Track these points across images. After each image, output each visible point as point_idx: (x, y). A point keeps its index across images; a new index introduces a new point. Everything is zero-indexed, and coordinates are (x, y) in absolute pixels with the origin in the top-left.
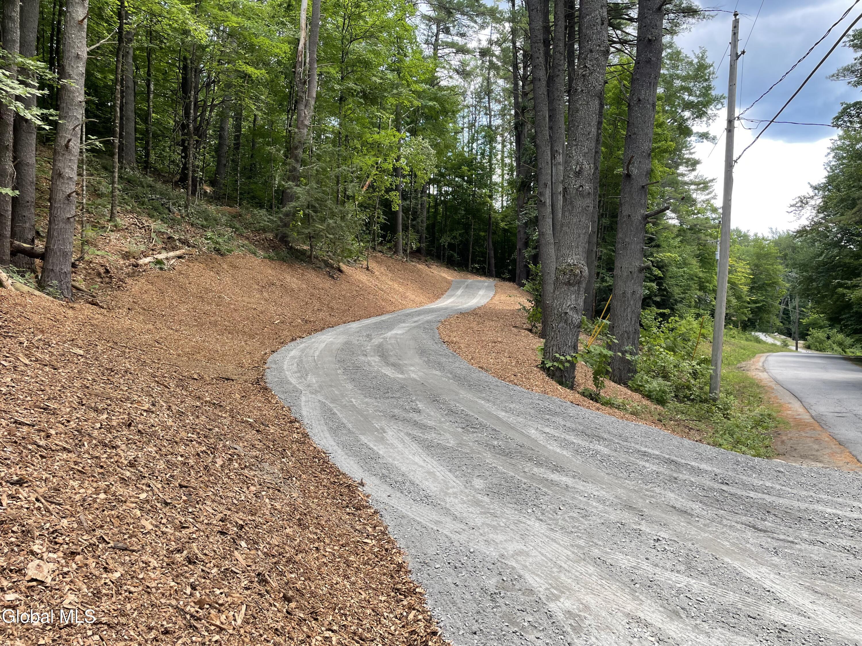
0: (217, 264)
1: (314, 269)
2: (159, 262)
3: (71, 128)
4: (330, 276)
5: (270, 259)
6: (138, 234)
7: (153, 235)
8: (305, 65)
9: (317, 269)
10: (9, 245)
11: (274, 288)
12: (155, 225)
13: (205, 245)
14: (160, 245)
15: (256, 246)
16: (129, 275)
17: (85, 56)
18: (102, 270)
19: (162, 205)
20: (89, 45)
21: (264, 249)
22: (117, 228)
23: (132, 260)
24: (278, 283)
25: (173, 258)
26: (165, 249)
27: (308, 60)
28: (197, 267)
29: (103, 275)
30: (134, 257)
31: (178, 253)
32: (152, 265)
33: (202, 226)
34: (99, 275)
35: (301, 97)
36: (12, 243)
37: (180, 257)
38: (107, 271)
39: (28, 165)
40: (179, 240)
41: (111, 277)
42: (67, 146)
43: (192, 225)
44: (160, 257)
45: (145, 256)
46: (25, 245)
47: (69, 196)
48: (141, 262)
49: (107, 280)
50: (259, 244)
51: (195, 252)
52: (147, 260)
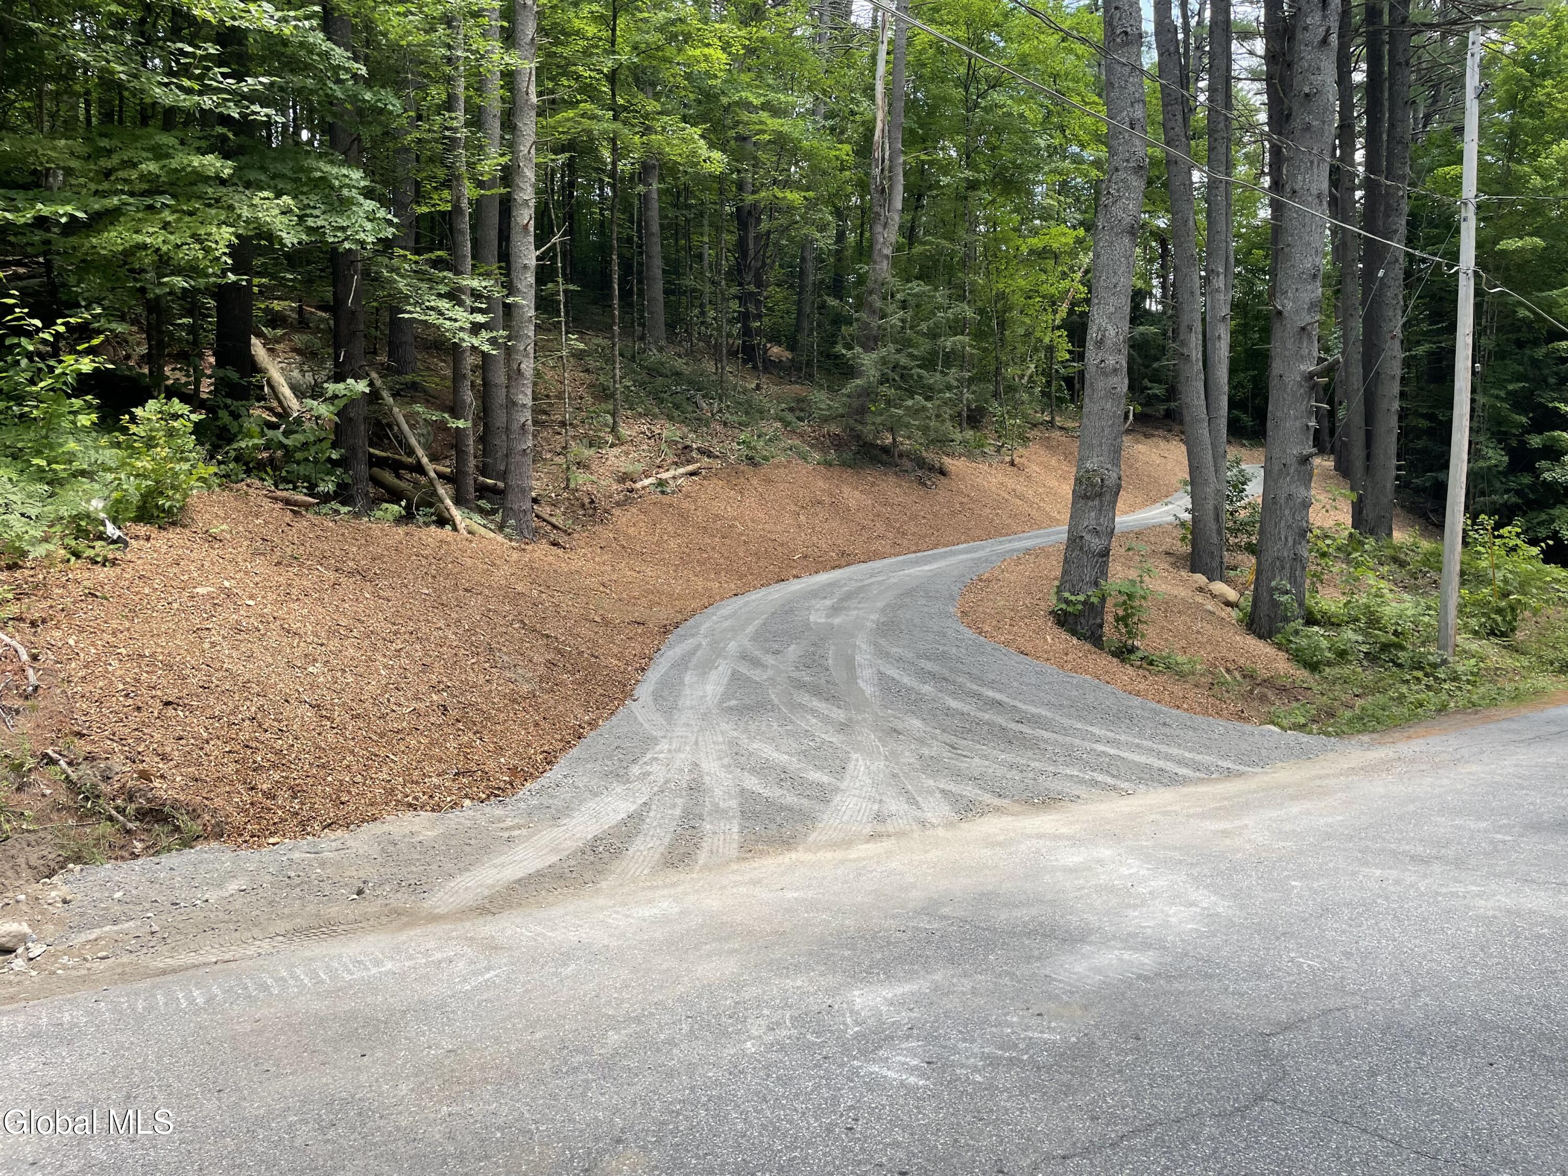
0: (742, 480)
1: (896, 473)
2: (661, 483)
3: (522, 348)
4: (920, 483)
5: (828, 464)
6: (645, 447)
7: (663, 446)
8: (883, 161)
9: (902, 473)
10: (472, 482)
11: (819, 508)
12: (669, 430)
13: (734, 450)
14: (671, 458)
15: (812, 446)
16: (618, 504)
17: (533, 263)
18: (587, 501)
19: (688, 399)
20: (537, 249)
21: (823, 450)
22: (620, 441)
23: (629, 484)
24: (826, 499)
25: (683, 475)
26: (676, 463)
27: (887, 156)
28: (715, 486)
29: (587, 506)
30: (631, 480)
31: (690, 468)
32: (652, 488)
33: (740, 424)
34: (583, 506)
35: (878, 214)
36: (475, 480)
37: (692, 474)
38: (592, 502)
39: (496, 385)
40: (698, 449)
41: (595, 509)
42: (519, 370)
43: (725, 424)
44: (664, 476)
45: (647, 477)
46: (489, 481)
47: (524, 425)
48: (639, 485)
49: (591, 512)
50: (818, 445)
51: (717, 464)
52: (647, 482)
